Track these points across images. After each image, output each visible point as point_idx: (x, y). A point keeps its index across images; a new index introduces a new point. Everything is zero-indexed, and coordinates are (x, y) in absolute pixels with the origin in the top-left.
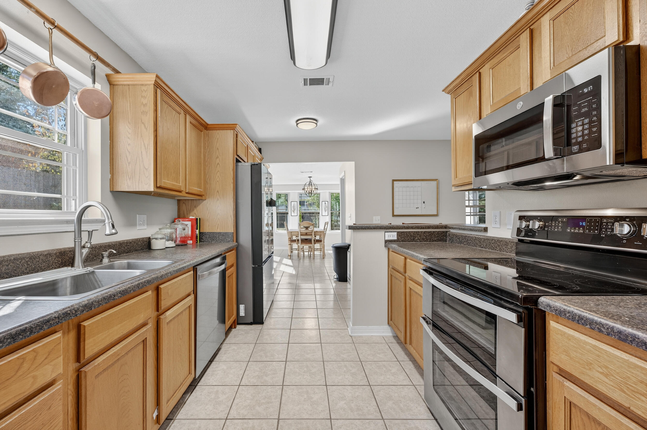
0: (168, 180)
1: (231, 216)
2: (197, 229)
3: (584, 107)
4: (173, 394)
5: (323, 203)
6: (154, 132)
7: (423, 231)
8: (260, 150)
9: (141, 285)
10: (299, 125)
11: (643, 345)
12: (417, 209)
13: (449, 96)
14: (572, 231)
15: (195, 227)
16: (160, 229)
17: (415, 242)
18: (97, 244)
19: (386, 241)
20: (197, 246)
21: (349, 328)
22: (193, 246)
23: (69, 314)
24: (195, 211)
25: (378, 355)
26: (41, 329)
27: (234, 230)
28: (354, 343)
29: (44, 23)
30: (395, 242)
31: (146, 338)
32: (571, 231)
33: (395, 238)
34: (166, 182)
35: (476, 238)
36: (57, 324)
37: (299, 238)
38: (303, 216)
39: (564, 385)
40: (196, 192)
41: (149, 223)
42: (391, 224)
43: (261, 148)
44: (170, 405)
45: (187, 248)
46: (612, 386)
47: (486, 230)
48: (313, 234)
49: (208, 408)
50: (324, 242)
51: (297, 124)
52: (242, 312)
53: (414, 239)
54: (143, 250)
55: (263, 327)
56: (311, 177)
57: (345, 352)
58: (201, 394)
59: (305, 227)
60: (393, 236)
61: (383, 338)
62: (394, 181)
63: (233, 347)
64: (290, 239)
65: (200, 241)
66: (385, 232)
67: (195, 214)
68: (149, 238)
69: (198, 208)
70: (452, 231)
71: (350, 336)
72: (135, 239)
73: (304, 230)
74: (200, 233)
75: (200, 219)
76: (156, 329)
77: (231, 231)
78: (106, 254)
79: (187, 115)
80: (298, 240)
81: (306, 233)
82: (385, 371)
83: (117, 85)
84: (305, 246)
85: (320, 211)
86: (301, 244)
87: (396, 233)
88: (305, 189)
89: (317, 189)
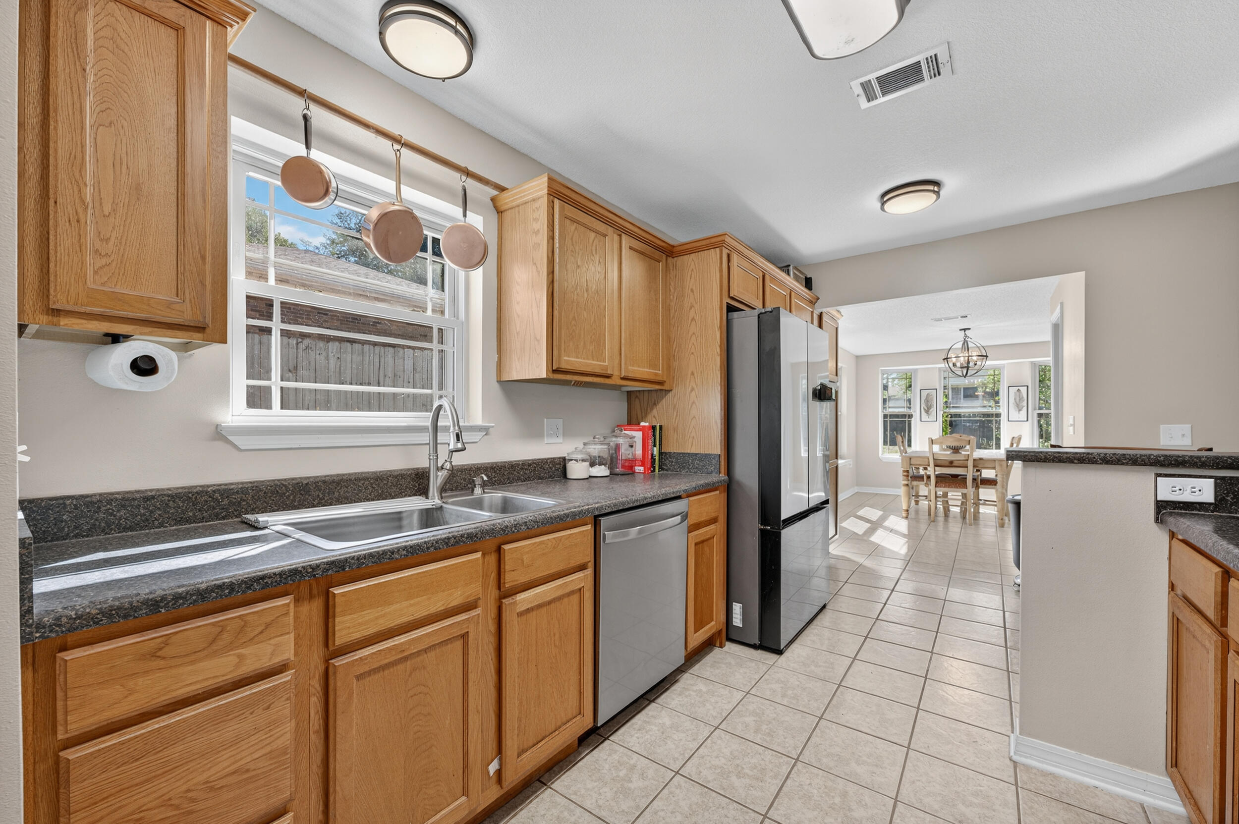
0: (577, 357)
1: (716, 422)
2: (655, 446)
4: (535, 742)
5: (1012, 390)
6: (548, 275)
8: (808, 283)
9: (452, 540)
10: (886, 206)
15: (650, 442)
16: (585, 444)
18: (473, 464)
20: (654, 477)
21: (1013, 736)
22: (644, 476)
23: (301, 571)
24: (655, 412)
26: (249, 588)
27: (721, 450)
28: (1016, 784)
29: (393, 145)
30: (1206, 510)
31: (468, 632)
33: (1209, 497)
34: (570, 361)
36: (279, 584)
37: (931, 471)
38: (951, 422)
40: (646, 377)
41: (568, 433)
43: (810, 278)
44: (525, 759)
45: (633, 480)
48: (970, 464)
49: (606, 792)
51: (883, 204)
52: (737, 618)
54: (553, 478)
55: (780, 661)
56: (969, 329)
57: (976, 801)
58: (607, 760)
59: (950, 447)
63: (702, 686)
64: (906, 474)
65: (660, 468)
66: (1158, 475)
67: (654, 417)
68: (564, 459)
69: (659, 406)
71: (1011, 760)
72: (539, 459)
73: (947, 455)
74: (661, 453)
75: (661, 427)
76: (497, 619)
77: (715, 451)
78: (478, 481)
79: (623, 235)
80: (929, 477)
81: (951, 462)
83: (505, 210)
84: (951, 491)
85: (1003, 411)
86: (936, 487)
87: (1213, 480)
88: (949, 358)
89: (987, 356)
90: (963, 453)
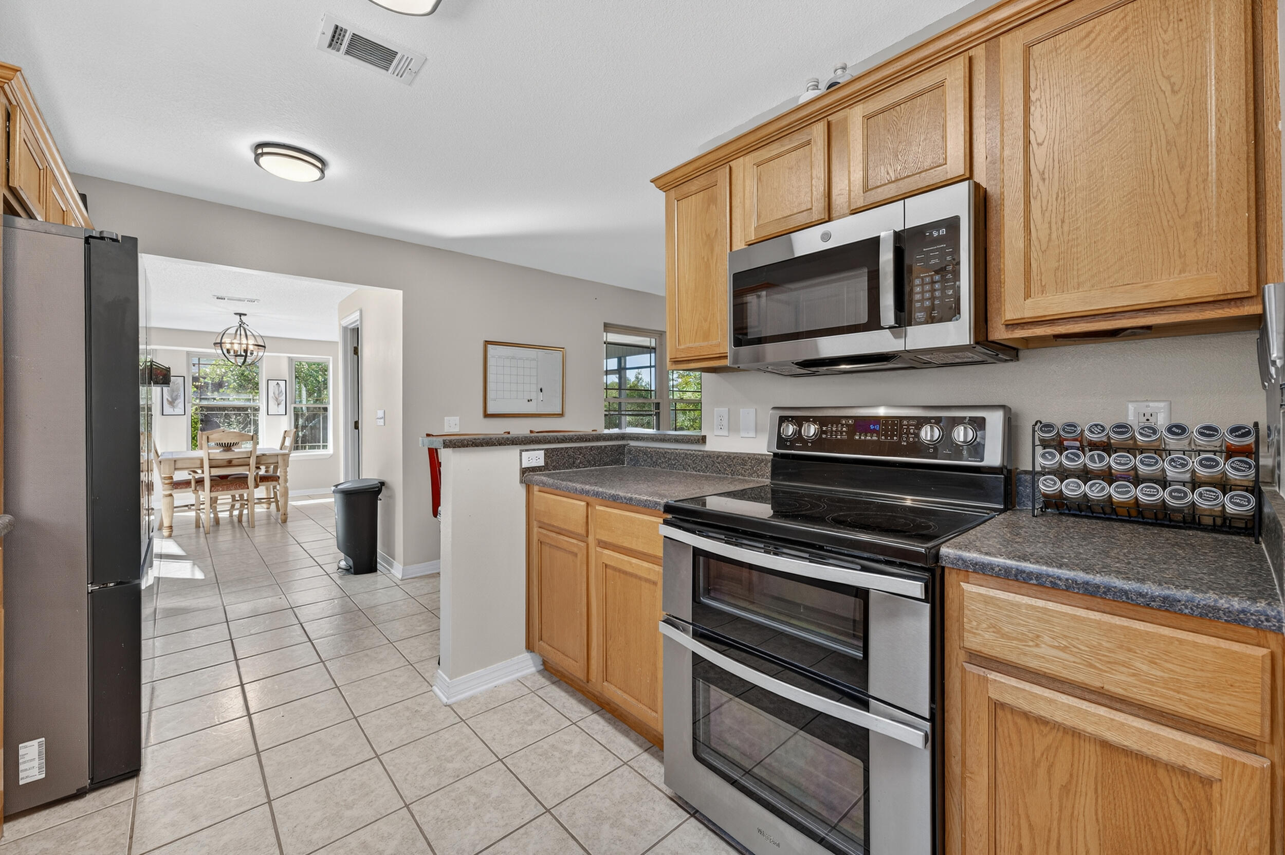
3: (934, 257)
5: (272, 384)
7: (588, 446)
10: (259, 160)
11: (1123, 595)
12: (530, 402)
13: (662, 195)
14: (863, 438)
17: (576, 468)
19: (524, 471)
21: (435, 688)
25: (530, 728)
28: (463, 720)
30: (541, 471)
32: (860, 438)
33: (542, 463)
35: (686, 454)
37: (203, 475)
39: (986, 679)
42: (509, 433)
46: (1074, 662)
47: (703, 440)
48: (249, 461)
50: (286, 481)
51: (256, 156)
53: (574, 463)
56: (245, 315)
59: (220, 445)
60: (535, 458)
61: (519, 683)
62: (487, 343)
64: (167, 482)
66: (521, 451)
70: (633, 443)
71: (445, 706)
80: (199, 482)
81: (228, 461)
82: (560, 758)
84: (222, 495)
85: (262, 404)
86: (211, 492)
87: (543, 451)
88: (224, 343)
89: (265, 347)
90: (236, 450)
